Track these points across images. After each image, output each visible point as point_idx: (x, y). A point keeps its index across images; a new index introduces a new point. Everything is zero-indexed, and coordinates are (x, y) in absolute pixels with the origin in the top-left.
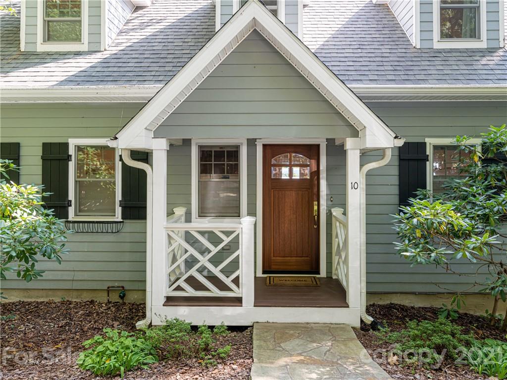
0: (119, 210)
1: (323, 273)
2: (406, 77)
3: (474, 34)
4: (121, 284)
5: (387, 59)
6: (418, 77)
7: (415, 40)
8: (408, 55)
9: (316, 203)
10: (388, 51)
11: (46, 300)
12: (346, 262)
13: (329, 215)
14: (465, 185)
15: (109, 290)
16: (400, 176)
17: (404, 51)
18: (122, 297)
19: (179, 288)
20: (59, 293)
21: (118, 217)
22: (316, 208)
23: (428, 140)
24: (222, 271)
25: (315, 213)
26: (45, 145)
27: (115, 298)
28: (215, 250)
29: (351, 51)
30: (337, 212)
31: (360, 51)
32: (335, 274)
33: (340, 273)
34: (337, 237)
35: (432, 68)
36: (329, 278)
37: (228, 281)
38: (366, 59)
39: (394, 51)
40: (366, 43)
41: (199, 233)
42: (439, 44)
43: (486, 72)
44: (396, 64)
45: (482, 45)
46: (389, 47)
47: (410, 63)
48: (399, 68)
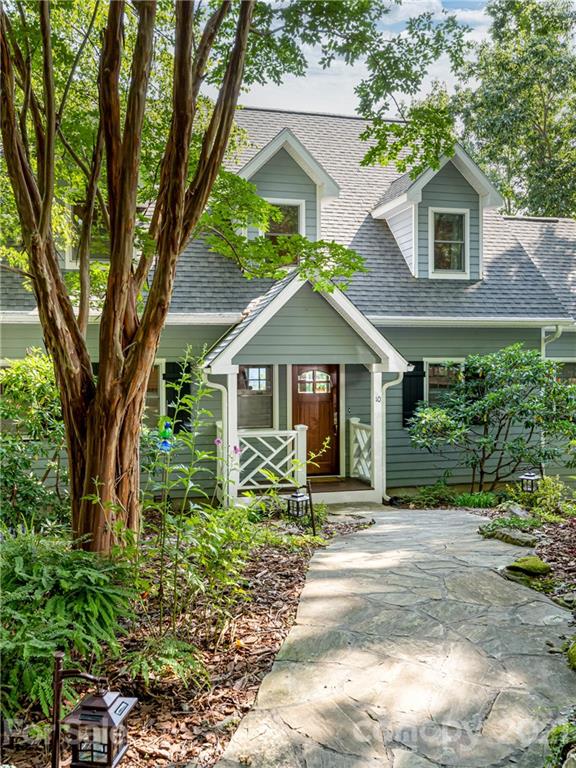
1: (343, 474)
2: (410, 309)
3: (461, 268)
5: (392, 289)
6: (419, 309)
7: (414, 271)
8: (409, 285)
9: (336, 414)
10: (392, 280)
13: (348, 423)
14: (453, 397)
16: (404, 389)
17: (405, 280)
19: (249, 483)
22: (335, 418)
23: (425, 360)
25: (335, 423)
28: (276, 452)
30: (354, 421)
31: (369, 279)
32: (354, 473)
35: (428, 300)
36: (349, 477)
37: (286, 475)
38: (378, 289)
39: (397, 280)
40: (373, 270)
41: (263, 438)
42: (433, 275)
43: (468, 305)
44: (401, 294)
45: (466, 276)
46: (392, 275)
47: (411, 294)
48: (403, 299)
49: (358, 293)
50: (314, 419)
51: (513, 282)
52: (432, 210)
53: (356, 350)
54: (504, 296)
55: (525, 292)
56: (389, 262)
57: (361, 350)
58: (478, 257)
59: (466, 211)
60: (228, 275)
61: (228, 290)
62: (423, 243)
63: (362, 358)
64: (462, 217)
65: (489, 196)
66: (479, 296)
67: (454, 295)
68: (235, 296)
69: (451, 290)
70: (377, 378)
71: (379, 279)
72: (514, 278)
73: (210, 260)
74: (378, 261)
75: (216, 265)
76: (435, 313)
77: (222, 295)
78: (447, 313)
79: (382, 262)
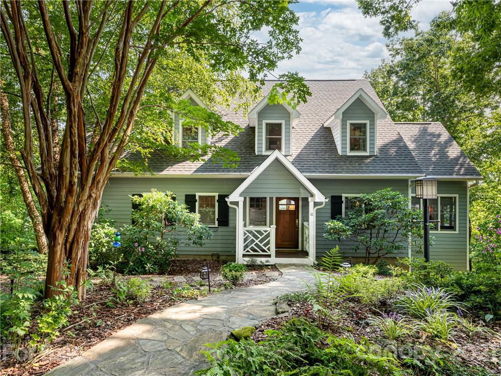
0: (217, 222)
1: (300, 249)
2: (334, 170)
3: (365, 150)
4: (217, 253)
5: (327, 161)
7: (340, 153)
8: (336, 159)
9: (297, 220)
10: (328, 156)
11: (186, 259)
12: (308, 243)
13: (303, 225)
15: (212, 255)
16: (332, 209)
17: (334, 156)
18: (218, 258)
19: (248, 251)
20: (191, 256)
21: (216, 225)
22: (297, 222)
23: (343, 195)
24: (263, 245)
25: (297, 224)
26: (186, 196)
27: (215, 258)
28: (261, 237)
29: (312, 156)
30: (305, 224)
31: (316, 156)
32: (304, 249)
33: (307, 248)
34: (306, 234)
35: (344, 166)
36: (302, 250)
37: (266, 249)
38: (319, 161)
39: (330, 156)
40: (319, 152)
41: (256, 231)
42: (349, 153)
43: (365, 168)
44: (331, 163)
45: (368, 154)
46: (328, 154)
47: (336, 163)
48: (331, 166)
49: (308, 163)
50: (286, 222)
51: (393, 156)
52: (349, 122)
53: (299, 190)
54: (387, 163)
55: (399, 161)
56: (328, 148)
57: (302, 191)
58: (374, 144)
59: (368, 122)
60: (248, 156)
61: (246, 163)
62: (344, 138)
63: (302, 194)
64: (365, 124)
65: (379, 114)
66: (373, 163)
67: (359, 163)
68: (250, 165)
69: (358, 161)
70: (311, 204)
71: (321, 156)
72: (394, 154)
73: (242, 149)
74: (323, 148)
75: (244, 151)
76: (347, 172)
77: (243, 165)
78: (354, 172)
79: (324, 148)
